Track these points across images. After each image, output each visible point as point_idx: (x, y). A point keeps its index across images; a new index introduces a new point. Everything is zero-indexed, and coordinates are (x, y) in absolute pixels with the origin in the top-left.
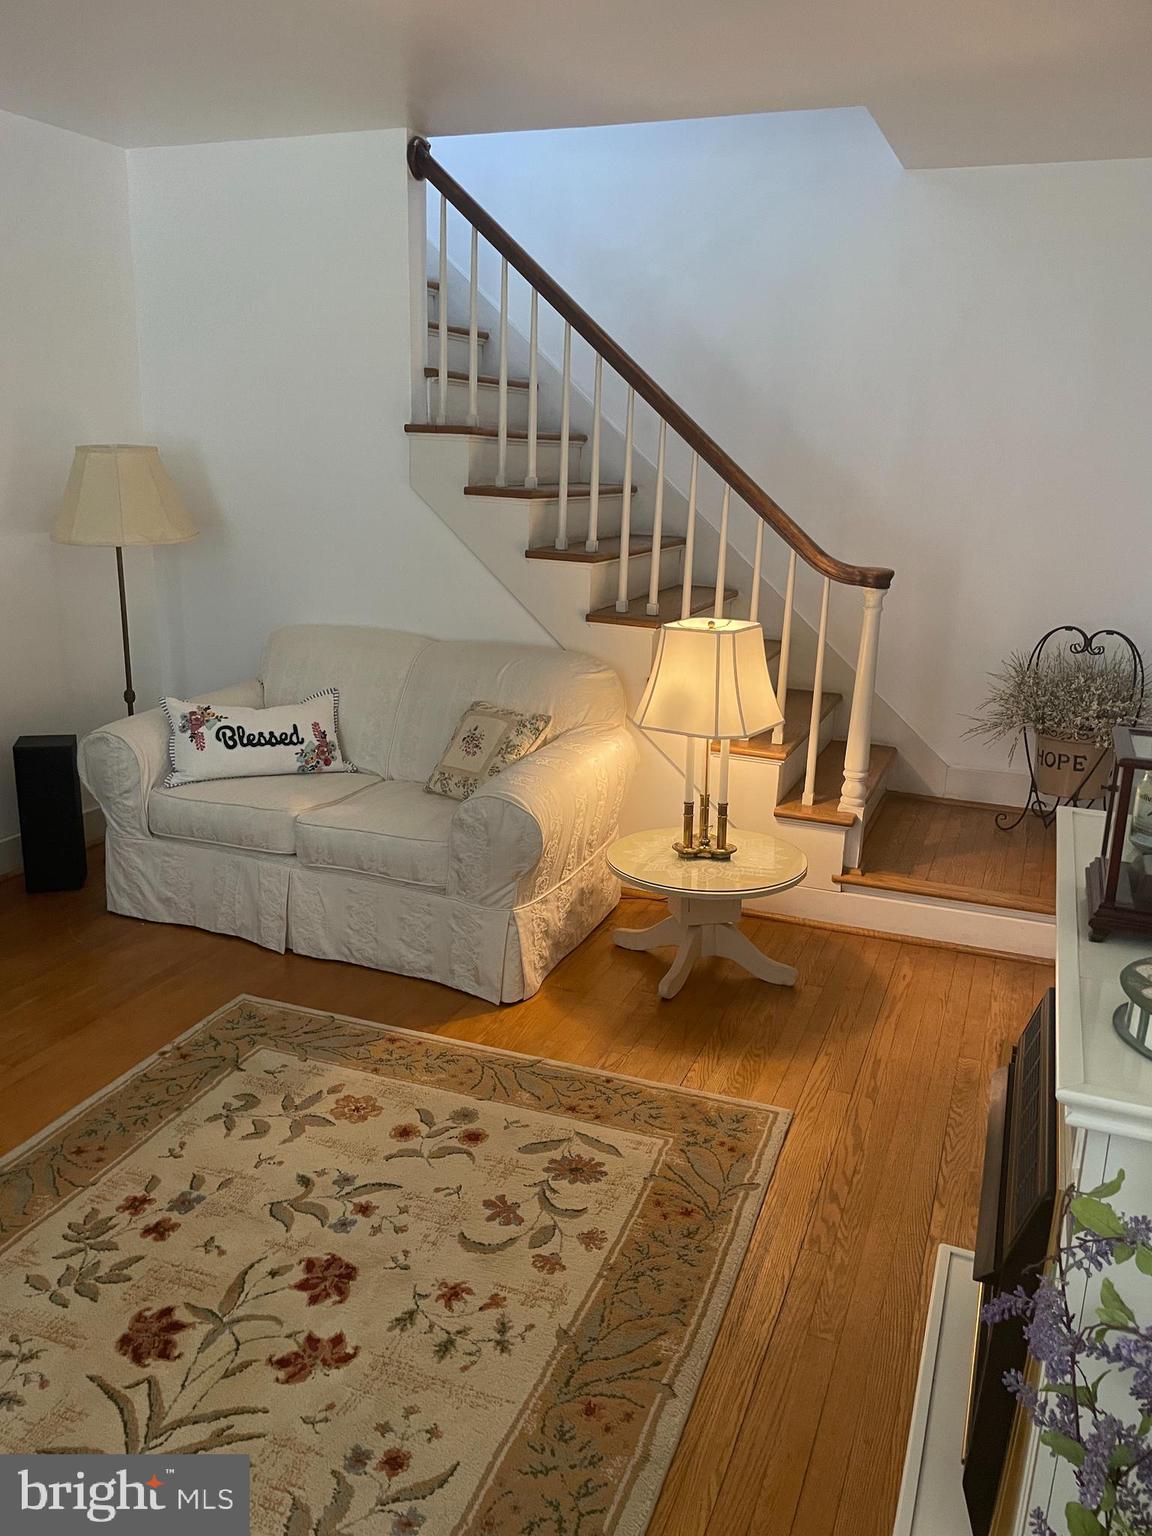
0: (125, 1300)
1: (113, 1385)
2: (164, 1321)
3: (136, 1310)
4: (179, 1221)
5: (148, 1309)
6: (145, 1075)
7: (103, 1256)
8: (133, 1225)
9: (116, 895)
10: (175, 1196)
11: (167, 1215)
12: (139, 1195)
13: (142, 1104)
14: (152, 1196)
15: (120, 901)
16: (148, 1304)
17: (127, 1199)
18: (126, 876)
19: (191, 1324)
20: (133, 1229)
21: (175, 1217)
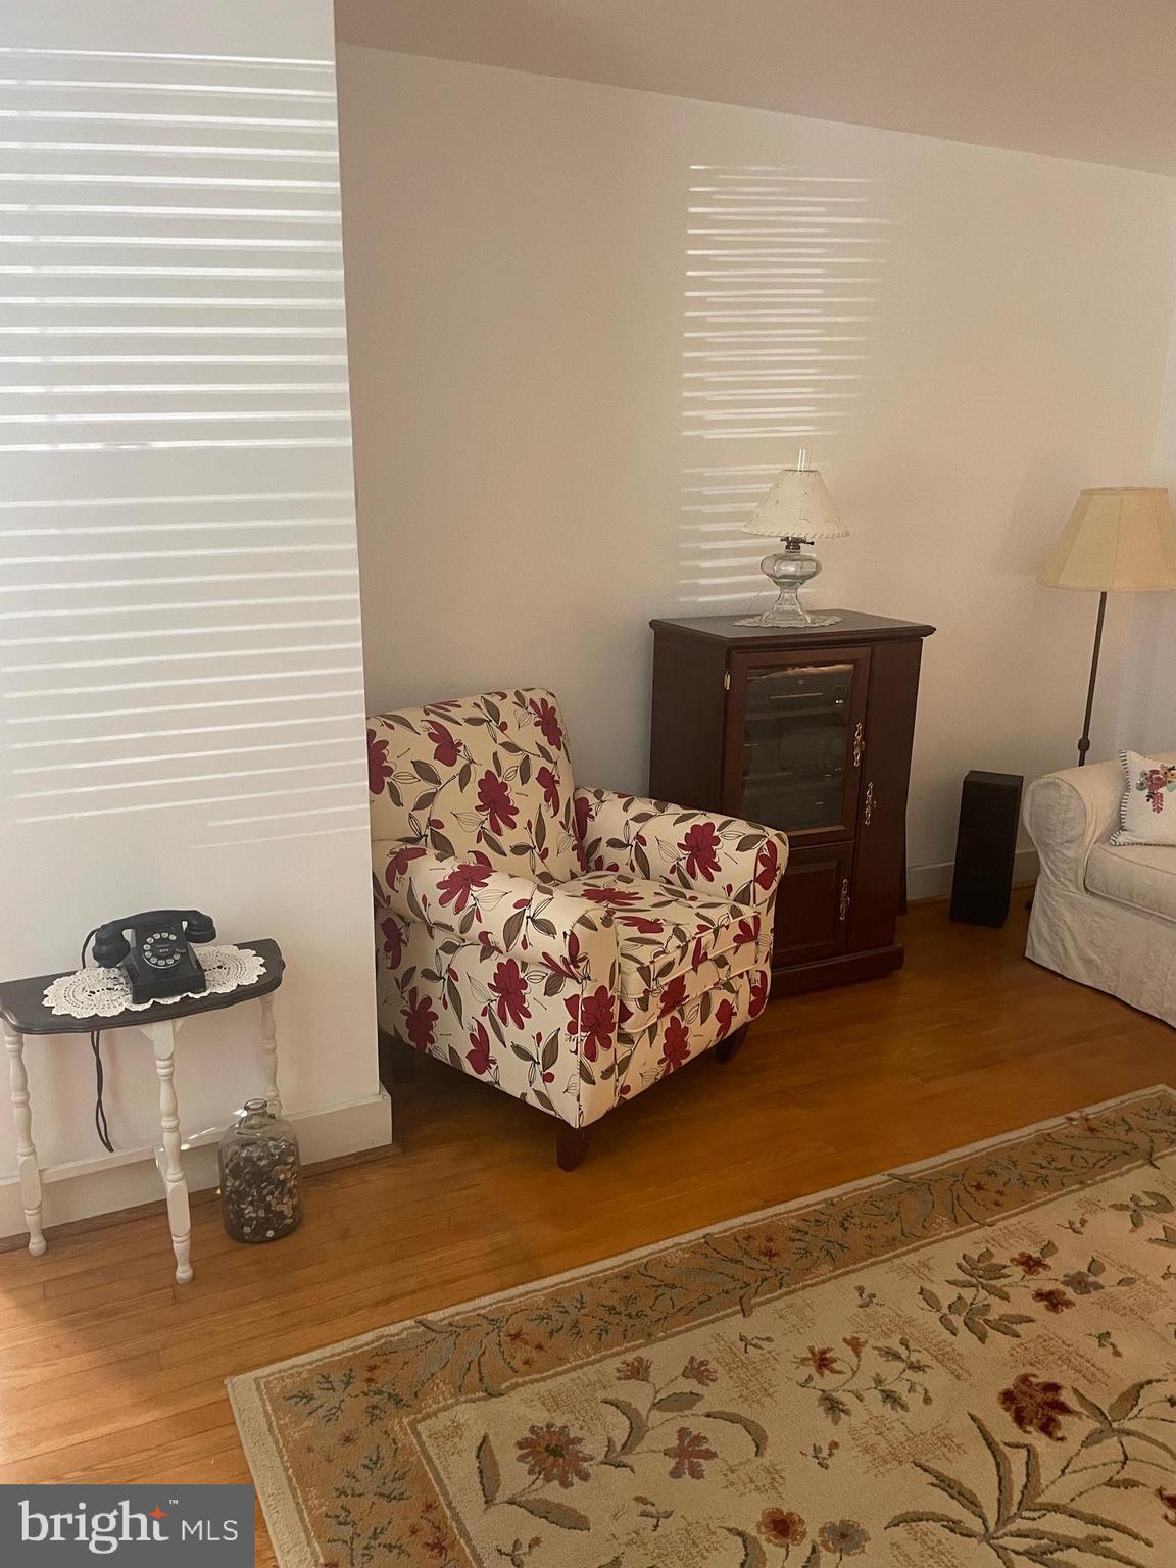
0: (1012, 1355)
1: (993, 1435)
2: (1050, 1395)
3: (1023, 1371)
4: (1072, 1299)
5: (1034, 1376)
6: (1049, 1135)
7: (994, 1301)
8: (1027, 1284)
9: (1036, 945)
10: (1072, 1272)
11: (1062, 1288)
12: (1035, 1255)
13: (1045, 1163)
14: (1047, 1261)
15: (1040, 950)
16: (1036, 1372)
17: (1022, 1254)
18: (1052, 926)
19: (1077, 1412)
20: (1025, 1287)
21: (1070, 1293)
